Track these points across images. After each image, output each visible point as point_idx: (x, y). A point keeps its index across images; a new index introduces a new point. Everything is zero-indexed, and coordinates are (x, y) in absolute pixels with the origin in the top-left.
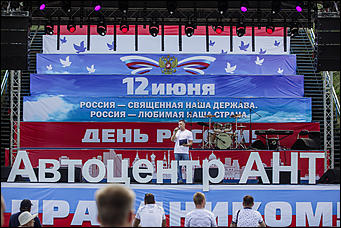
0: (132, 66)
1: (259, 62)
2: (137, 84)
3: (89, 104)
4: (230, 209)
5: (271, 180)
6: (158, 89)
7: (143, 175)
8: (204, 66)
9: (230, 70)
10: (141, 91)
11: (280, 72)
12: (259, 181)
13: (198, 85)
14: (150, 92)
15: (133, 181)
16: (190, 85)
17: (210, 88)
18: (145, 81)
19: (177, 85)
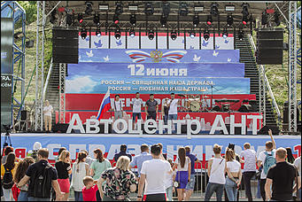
0: (133, 57)
1: (215, 54)
2: (137, 69)
3: (107, 82)
4: (204, 150)
5: (229, 131)
6: (151, 72)
7: (150, 129)
8: (180, 57)
9: (196, 59)
10: (139, 73)
11: (229, 60)
12: (222, 133)
13: (176, 70)
14: (146, 74)
15: (144, 133)
16: (171, 70)
17: (184, 71)
18: (142, 67)
19: (163, 70)
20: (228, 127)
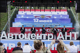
0: (35, 17)
1: (61, 16)
2: (36, 20)
3: (26, 24)
5: (65, 39)
6: (40, 21)
8: (50, 17)
9: (55, 18)
10: (37, 22)
12: (62, 39)
13: (49, 21)
15: (31, 39)
16: (47, 20)
17: (51, 21)
18: (38, 20)
19: (44, 20)
20: (64, 37)
